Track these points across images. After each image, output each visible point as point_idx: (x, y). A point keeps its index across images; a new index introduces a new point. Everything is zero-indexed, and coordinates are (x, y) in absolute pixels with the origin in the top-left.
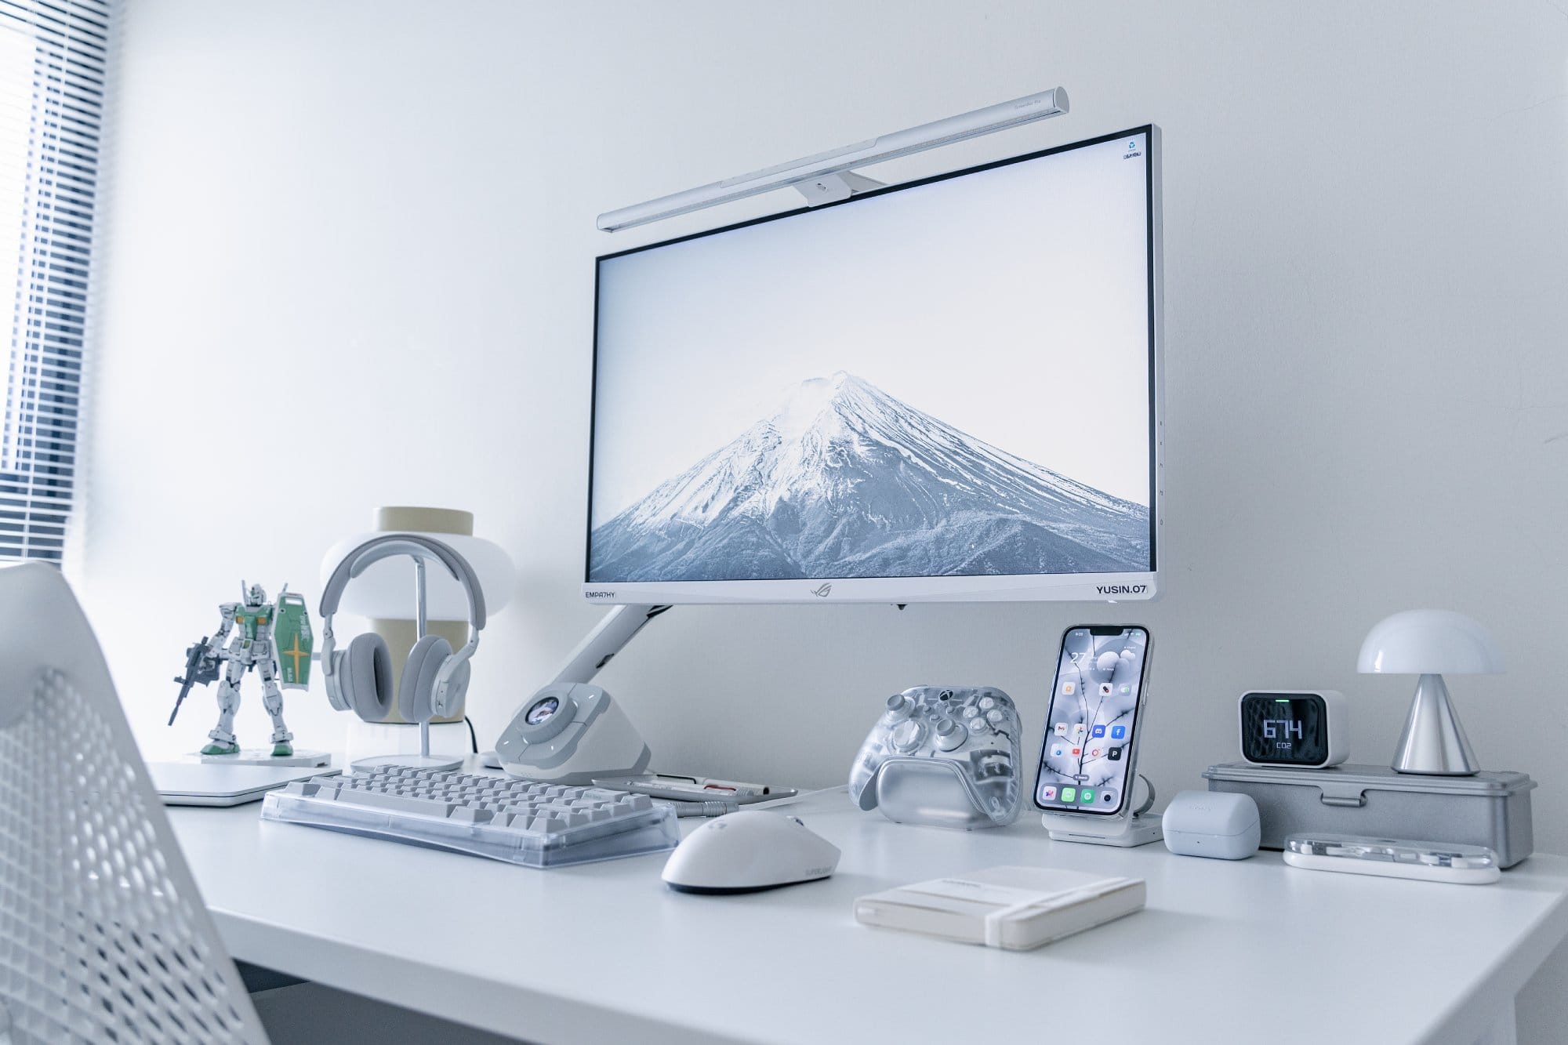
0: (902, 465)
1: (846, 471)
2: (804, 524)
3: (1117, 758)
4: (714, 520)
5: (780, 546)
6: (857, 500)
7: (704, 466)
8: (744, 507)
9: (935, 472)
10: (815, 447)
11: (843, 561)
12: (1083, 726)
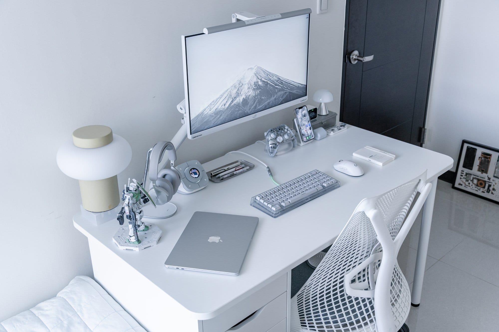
0: (268, 85)
1: (257, 89)
2: (249, 103)
3: (311, 129)
4: (228, 107)
5: (244, 109)
6: (260, 94)
7: (224, 94)
8: (235, 102)
9: (274, 85)
10: (251, 84)
11: (257, 108)
12: (305, 126)
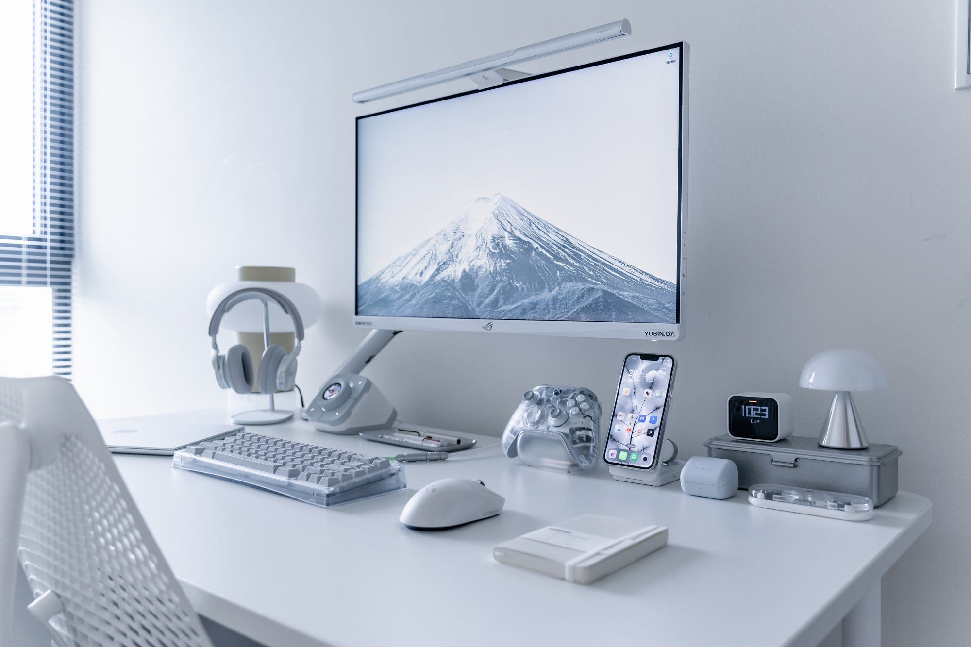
0: (533, 253)
1: (501, 255)
2: (478, 286)
3: (652, 435)
4: (427, 282)
5: (464, 299)
6: (508, 273)
7: (420, 248)
8: (443, 274)
9: (552, 258)
10: (483, 240)
11: (500, 309)
12: (634, 415)
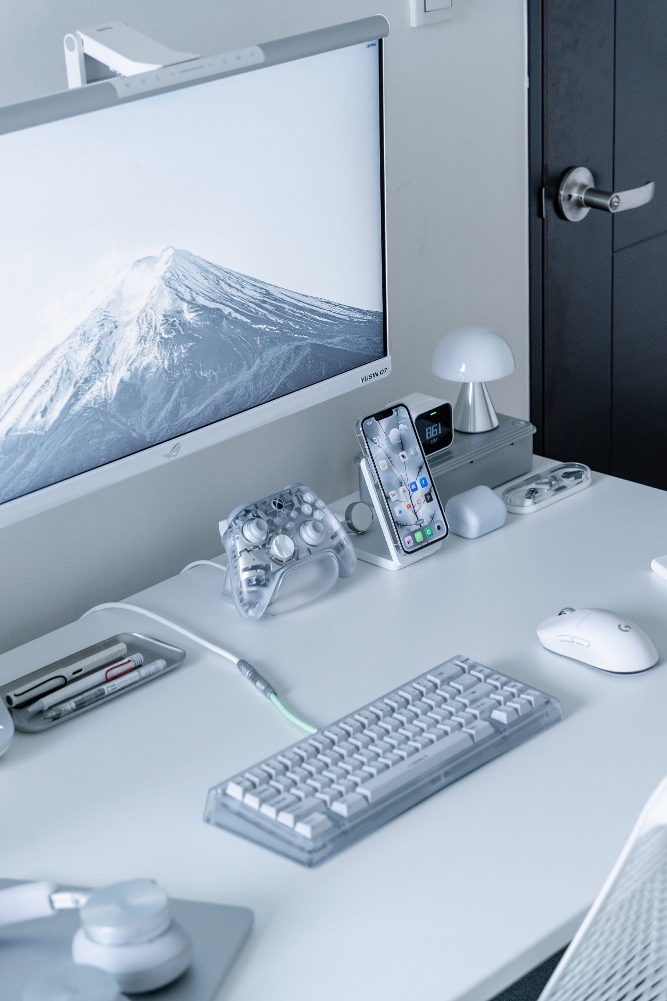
0: (225, 322)
1: (179, 340)
2: (146, 398)
3: (431, 500)
4: (58, 422)
5: (125, 424)
6: (190, 362)
7: (38, 369)
8: (87, 398)
9: (249, 321)
10: (150, 324)
11: (182, 419)
12: (404, 487)
